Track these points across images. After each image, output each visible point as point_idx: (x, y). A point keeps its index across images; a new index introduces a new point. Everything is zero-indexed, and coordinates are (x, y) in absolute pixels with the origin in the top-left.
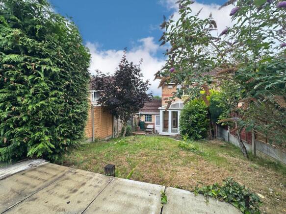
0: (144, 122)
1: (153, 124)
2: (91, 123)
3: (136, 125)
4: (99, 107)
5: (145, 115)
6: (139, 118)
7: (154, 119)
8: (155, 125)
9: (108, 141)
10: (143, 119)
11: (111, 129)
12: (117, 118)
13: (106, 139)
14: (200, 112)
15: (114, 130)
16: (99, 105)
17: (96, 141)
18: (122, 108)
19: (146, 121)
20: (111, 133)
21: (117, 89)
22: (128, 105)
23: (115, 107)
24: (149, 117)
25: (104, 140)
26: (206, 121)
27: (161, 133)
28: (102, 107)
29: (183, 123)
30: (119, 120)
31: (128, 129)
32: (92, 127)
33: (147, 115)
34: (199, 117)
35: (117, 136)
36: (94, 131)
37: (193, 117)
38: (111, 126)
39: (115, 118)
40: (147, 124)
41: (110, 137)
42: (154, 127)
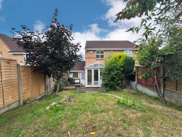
0: (72, 78)
1: (79, 79)
2: (17, 85)
3: (66, 81)
4: (28, 66)
5: (73, 73)
6: (68, 75)
7: (80, 76)
8: (81, 80)
9: (40, 99)
10: (71, 76)
11: (44, 87)
12: (50, 76)
13: (38, 98)
14: (117, 70)
15: (46, 88)
16: (28, 65)
17: (25, 103)
18: (55, 68)
19: (73, 77)
20: (43, 91)
21: (49, 49)
22: (60, 64)
23: (48, 67)
24: (76, 74)
25: (36, 100)
26: (121, 76)
27: (87, 86)
28: (32, 67)
29: (106, 78)
30: (52, 78)
31: (60, 85)
32: (19, 88)
33: (75, 73)
34: (118, 73)
35: (50, 93)
36: (21, 93)
37: (112, 73)
38: (44, 84)
39: (47, 77)
40: (75, 80)
41: (43, 95)
42: (80, 81)
